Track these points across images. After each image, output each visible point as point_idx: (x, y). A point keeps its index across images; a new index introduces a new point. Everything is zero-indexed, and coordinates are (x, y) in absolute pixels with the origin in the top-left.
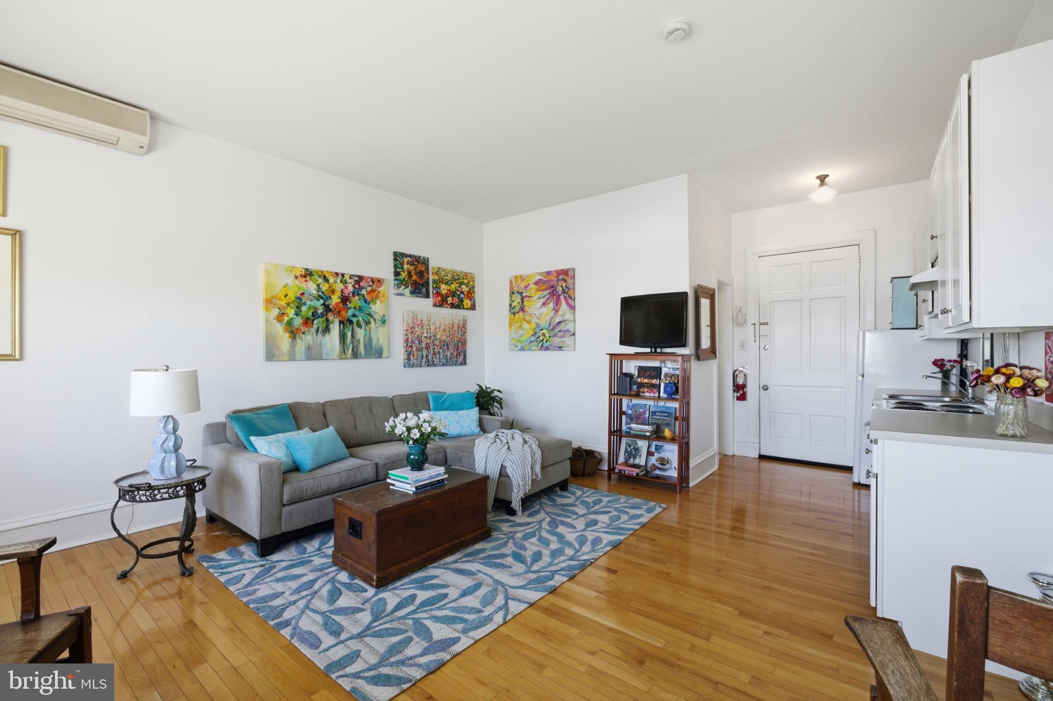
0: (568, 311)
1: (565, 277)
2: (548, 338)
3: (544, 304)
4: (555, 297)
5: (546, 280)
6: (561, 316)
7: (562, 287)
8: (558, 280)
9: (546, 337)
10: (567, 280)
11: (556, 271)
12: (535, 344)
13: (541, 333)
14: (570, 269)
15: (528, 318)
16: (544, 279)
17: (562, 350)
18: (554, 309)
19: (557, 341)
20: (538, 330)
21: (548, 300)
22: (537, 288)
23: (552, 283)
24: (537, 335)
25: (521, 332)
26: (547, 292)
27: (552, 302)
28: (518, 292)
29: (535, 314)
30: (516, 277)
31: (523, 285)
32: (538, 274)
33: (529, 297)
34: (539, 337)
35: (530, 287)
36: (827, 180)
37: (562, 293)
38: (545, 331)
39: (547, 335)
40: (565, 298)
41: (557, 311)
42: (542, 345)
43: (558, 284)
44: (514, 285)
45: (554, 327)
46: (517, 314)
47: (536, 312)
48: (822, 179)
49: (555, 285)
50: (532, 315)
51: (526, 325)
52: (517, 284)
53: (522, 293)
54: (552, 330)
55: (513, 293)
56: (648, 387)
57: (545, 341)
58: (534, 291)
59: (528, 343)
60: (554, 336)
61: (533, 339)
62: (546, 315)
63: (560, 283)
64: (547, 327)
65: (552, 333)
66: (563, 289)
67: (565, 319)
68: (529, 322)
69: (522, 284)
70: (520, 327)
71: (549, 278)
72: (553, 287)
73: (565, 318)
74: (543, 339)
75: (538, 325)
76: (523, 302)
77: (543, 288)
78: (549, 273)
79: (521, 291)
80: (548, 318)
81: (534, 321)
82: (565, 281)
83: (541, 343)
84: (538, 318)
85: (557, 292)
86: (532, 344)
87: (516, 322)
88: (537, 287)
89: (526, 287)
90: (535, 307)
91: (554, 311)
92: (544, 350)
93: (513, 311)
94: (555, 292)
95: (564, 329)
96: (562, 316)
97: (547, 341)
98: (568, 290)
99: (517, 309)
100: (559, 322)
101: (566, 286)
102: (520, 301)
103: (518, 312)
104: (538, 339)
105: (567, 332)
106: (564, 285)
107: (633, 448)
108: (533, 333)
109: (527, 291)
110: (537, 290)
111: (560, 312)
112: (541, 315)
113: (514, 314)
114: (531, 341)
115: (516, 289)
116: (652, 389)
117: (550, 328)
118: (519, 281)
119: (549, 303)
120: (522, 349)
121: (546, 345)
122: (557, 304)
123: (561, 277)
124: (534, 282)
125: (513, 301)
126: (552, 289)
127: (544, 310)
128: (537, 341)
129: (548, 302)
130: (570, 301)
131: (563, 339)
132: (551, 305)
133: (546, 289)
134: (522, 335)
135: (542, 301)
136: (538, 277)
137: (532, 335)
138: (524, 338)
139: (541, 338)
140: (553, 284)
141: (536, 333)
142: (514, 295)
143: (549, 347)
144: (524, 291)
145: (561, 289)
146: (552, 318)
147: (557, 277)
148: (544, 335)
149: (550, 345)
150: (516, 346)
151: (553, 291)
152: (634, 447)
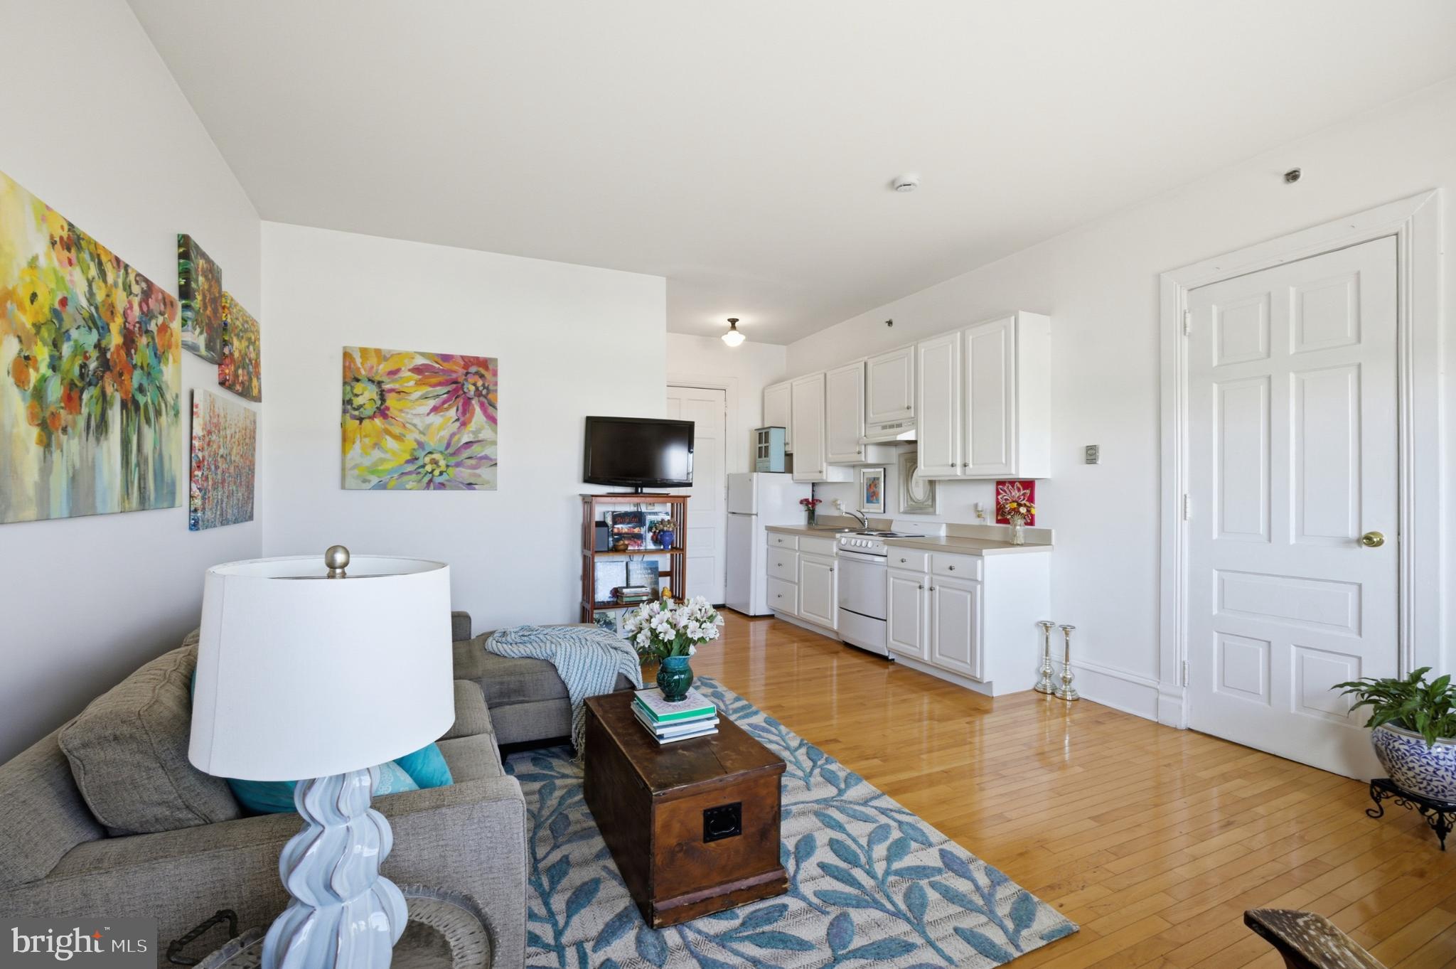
0: (487, 427)
1: (482, 371)
2: (443, 468)
3: (435, 409)
4: (460, 402)
5: (439, 369)
6: (473, 433)
7: (475, 384)
8: (467, 373)
9: (439, 466)
10: (486, 375)
11: (463, 357)
12: (414, 477)
13: (427, 459)
14: (490, 359)
15: (397, 430)
16: (437, 366)
17: (474, 489)
18: (458, 420)
19: (465, 473)
20: (421, 454)
21: (444, 402)
22: (420, 380)
23: (454, 376)
24: (420, 463)
25: (377, 454)
26: (442, 390)
27: (455, 408)
28: (371, 381)
29: (415, 425)
30: (364, 352)
31: (383, 368)
32: (423, 354)
33: (399, 392)
34: (423, 466)
35: (401, 374)
36: (737, 324)
37: (475, 395)
38: (437, 456)
39: (442, 463)
40: (482, 405)
41: (464, 424)
42: (431, 481)
43: (466, 380)
44: (359, 365)
45: (454, 451)
46: (366, 422)
47: (416, 421)
48: (733, 321)
49: (461, 380)
50: (407, 425)
51: (390, 443)
52: (368, 364)
53: (380, 383)
54: (454, 454)
55: (358, 380)
56: (629, 539)
57: (437, 473)
58: (412, 383)
59: (396, 476)
60: (458, 465)
61: (410, 468)
62: (441, 428)
63: (471, 380)
64: (442, 448)
65: (453, 461)
66: (477, 389)
67: (480, 439)
68: (399, 438)
69: (381, 367)
70: (376, 445)
71: (447, 366)
72: (455, 382)
73: (481, 436)
74: (433, 470)
75: (421, 445)
76: (383, 400)
77: (434, 380)
78: (446, 358)
79: (377, 378)
80: (445, 434)
81: (412, 437)
82: (482, 376)
83: (429, 476)
84: (421, 432)
85: (465, 393)
86: (406, 478)
87: (366, 436)
88: (420, 377)
89: (393, 373)
90: (414, 412)
91: (458, 424)
92: (434, 489)
93: (356, 413)
94: (461, 392)
95: (479, 456)
96: (476, 433)
97: (441, 473)
98: (488, 394)
99: (369, 409)
100: (467, 443)
101: (483, 385)
102: (376, 397)
103: (372, 418)
104: (421, 470)
105: (484, 461)
106: (480, 383)
107: (604, 624)
108: (409, 457)
109: (394, 381)
110: (419, 383)
111: (472, 426)
112: (429, 426)
113: (361, 420)
114: (403, 474)
115: (363, 372)
116: (635, 540)
117: (451, 450)
118: (373, 361)
119: (447, 409)
120: (382, 486)
121: (438, 480)
122: (464, 413)
123: (473, 369)
124: (411, 367)
125: (357, 395)
126: (454, 386)
127: (436, 419)
128: (419, 473)
129: (446, 406)
130: (490, 409)
131: (477, 471)
132: (452, 413)
133: (440, 384)
134: (382, 461)
135: (432, 403)
136: (420, 361)
137: (408, 462)
138: (388, 466)
139: (429, 468)
140: (457, 378)
141: (417, 459)
142: (358, 384)
143: (445, 483)
144: (385, 379)
145: (472, 388)
146: (453, 435)
147: (466, 366)
148: (435, 462)
149: (448, 481)
150: (365, 481)
151: (456, 390)
152: (605, 621)
